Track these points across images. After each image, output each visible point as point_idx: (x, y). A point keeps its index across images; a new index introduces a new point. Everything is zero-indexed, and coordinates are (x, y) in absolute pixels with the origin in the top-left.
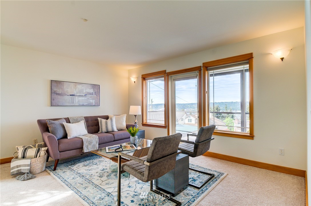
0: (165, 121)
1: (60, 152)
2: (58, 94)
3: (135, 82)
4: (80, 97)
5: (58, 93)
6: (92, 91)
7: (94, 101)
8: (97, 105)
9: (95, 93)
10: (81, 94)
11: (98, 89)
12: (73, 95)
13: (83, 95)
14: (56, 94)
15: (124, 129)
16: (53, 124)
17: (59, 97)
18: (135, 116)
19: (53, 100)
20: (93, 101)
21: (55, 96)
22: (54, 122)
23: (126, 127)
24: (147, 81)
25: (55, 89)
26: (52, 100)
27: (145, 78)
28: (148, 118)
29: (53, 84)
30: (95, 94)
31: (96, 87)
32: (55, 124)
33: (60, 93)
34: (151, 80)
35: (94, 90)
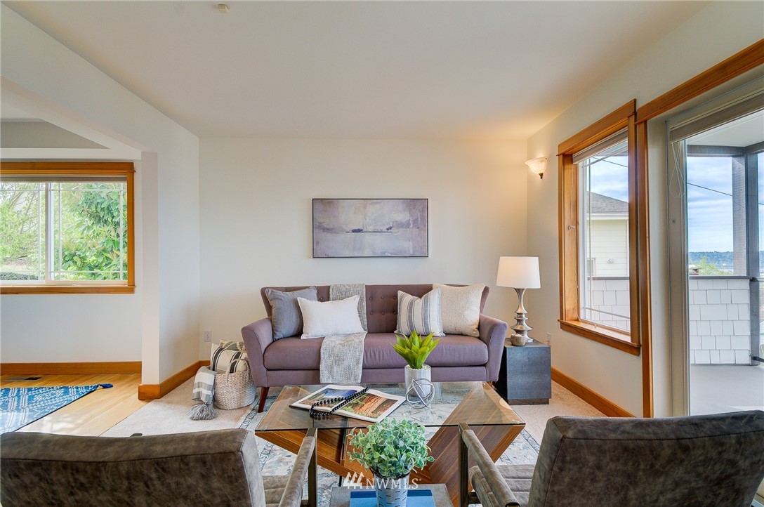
0: (631, 318)
1: (268, 370)
2: (328, 229)
3: (541, 175)
4: (376, 235)
5: (328, 227)
6: (404, 216)
7: (411, 243)
8: (421, 254)
9: (415, 221)
10: (379, 228)
11: (423, 211)
12: (359, 231)
13: (384, 229)
14: (322, 231)
15: (467, 331)
16: (277, 300)
17: (329, 236)
18: (519, 291)
19: (318, 243)
20: (408, 246)
21: (321, 235)
22: (281, 296)
23: (479, 326)
24: (580, 164)
25: (320, 218)
26: (315, 242)
27: (571, 155)
28: (585, 301)
29: (316, 206)
30: (413, 224)
31: (418, 206)
32: (281, 299)
33: (331, 226)
34: (592, 160)
35: (411, 215)
